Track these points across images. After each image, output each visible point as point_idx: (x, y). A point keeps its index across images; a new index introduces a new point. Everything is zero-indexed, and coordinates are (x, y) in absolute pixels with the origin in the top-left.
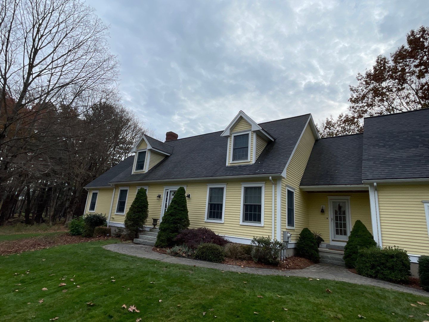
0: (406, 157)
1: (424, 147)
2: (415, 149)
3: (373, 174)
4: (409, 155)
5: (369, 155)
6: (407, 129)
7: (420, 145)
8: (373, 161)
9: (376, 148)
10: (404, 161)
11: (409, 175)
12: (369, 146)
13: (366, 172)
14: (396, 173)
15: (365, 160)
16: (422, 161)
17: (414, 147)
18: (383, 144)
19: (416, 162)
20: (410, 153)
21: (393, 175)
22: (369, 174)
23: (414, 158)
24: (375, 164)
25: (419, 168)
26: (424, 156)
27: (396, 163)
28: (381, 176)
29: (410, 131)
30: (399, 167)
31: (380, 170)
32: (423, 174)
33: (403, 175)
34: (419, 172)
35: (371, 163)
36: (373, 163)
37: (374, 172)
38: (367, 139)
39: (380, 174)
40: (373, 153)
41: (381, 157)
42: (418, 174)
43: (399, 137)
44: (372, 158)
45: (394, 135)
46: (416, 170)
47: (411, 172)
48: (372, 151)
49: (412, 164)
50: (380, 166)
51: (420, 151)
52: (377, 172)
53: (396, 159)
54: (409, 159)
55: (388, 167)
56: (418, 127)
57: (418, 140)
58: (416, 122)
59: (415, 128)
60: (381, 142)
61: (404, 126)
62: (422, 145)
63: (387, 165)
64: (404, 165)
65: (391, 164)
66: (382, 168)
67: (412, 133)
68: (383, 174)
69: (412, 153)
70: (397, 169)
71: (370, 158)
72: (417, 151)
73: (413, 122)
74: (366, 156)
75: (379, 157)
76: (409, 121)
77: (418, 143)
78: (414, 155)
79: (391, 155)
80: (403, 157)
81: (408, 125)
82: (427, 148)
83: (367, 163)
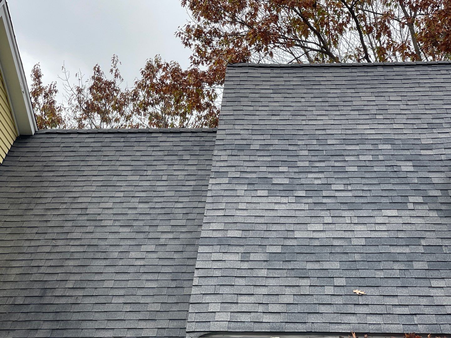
0: (363, 242)
1: (426, 207)
2: (395, 213)
3: (234, 308)
4: (373, 235)
5: (230, 220)
6: (373, 132)
7: (411, 199)
8: (242, 250)
9: (259, 193)
10: (357, 257)
11: (371, 319)
12: (235, 181)
13: (207, 299)
14: (322, 309)
15: (210, 242)
16: (416, 265)
17: (393, 204)
18: (287, 181)
19: (396, 266)
20: (378, 228)
21: (312, 318)
22: (217, 308)
23: (393, 250)
24: (245, 265)
25: (405, 291)
26: (423, 242)
27: (326, 265)
28: (266, 318)
29: (386, 141)
30: (337, 282)
31: (264, 291)
32: (416, 319)
33: (347, 319)
34: (406, 310)
35: (233, 259)
36: (238, 257)
37: (242, 299)
38: (229, 152)
39: (261, 309)
40: (245, 213)
41: (274, 235)
42: (404, 319)
43: (347, 158)
45: (328, 147)
46: (395, 301)
47: (378, 310)
48: (241, 206)
49: (381, 274)
50: (264, 273)
51: (413, 221)
52: (252, 299)
53: (328, 250)
54: (373, 249)
55: (294, 282)
56: (410, 126)
57: (408, 176)
58: (405, 107)
59: (400, 131)
60: (281, 169)
61: (367, 117)
62: (420, 200)
63: (293, 273)
64: (353, 274)
65: (310, 266)
66: (271, 282)
67: (389, 147)
68: (271, 308)
69: (383, 228)
70: (329, 290)
71: (230, 234)
72: (400, 221)
73: (394, 107)
74: (214, 226)
75: (267, 235)
76: (382, 98)
77: (408, 187)
78: (392, 235)
79: (310, 227)
80: (354, 242)
81: (378, 117)
82: (435, 214)
83: (215, 257)
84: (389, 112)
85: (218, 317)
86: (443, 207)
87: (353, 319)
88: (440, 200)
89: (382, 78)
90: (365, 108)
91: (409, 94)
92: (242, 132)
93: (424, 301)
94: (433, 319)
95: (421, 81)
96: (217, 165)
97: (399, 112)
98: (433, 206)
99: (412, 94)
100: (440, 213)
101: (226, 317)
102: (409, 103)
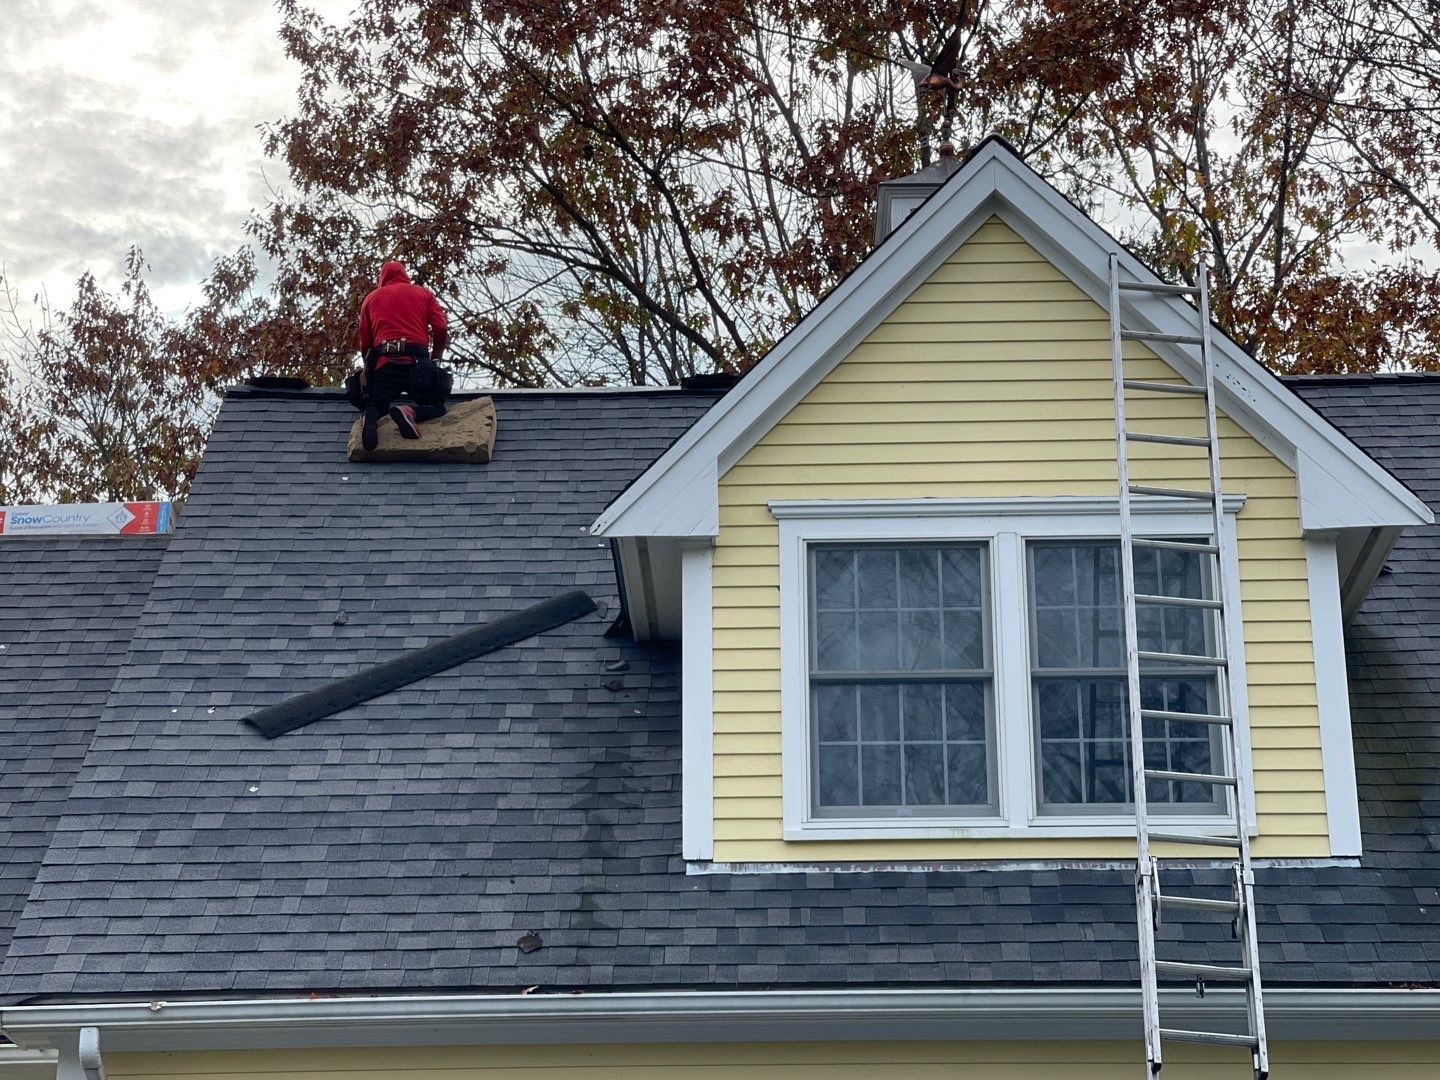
0: (386, 803)
1: (534, 727)
2: (466, 740)
3: (98, 945)
4: (412, 788)
5: (139, 759)
6: (486, 556)
7: (511, 711)
8: (144, 823)
9: (214, 699)
10: (366, 836)
11: (351, 961)
12: (172, 672)
13: (49, 928)
14: (266, 944)
15: (84, 807)
16: (473, 851)
17: (472, 722)
18: (276, 672)
19: (435, 853)
20: (426, 773)
21: (242, 963)
22: (63, 946)
23: (439, 819)
24: (144, 857)
25: (433, 905)
26: (502, 803)
27: (300, 854)
28: (155, 965)
29: (505, 578)
30: (311, 888)
31: (166, 909)
32: (434, 960)
33: (304, 962)
34: (422, 942)
35: (121, 843)
36: (131, 840)
37: (117, 927)
38: (176, 606)
39: (149, 945)
40: (174, 744)
41: (217, 790)
42: (412, 961)
43: (415, 619)
44: (146, 790)
45: (384, 594)
46: (408, 924)
47: (368, 942)
48: (169, 729)
49: (400, 870)
50: (175, 872)
51: (498, 757)
52: (137, 927)
53: (314, 821)
54: (402, 819)
55: (228, 889)
56: (566, 544)
57: (523, 659)
58: (570, 498)
59: (541, 556)
60: (273, 644)
61: (486, 521)
62: (526, 711)
63: (232, 872)
64: (348, 870)
65: (269, 855)
66: (183, 891)
67: (506, 591)
68: (169, 945)
69: (437, 773)
70: (290, 905)
71: (130, 790)
72: (474, 757)
73: (548, 497)
74: (102, 774)
75: (204, 791)
76: (530, 476)
77: (512, 684)
78: (449, 788)
79: (293, 774)
80: (370, 804)
81: (509, 521)
82: (545, 742)
83: (86, 840)
84: (534, 509)
85: (59, 965)
86: (567, 727)
87: (317, 962)
88: (567, 712)
89: (547, 425)
90: (490, 499)
91: (589, 466)
92: (216, 558)
93: (462, 923)
94: (464, 958)
95: (625, 434)
96: (145, 635)
97: (554, 509)
98: (548, 726)
99: (596, 466)
100: (556, 739)
101: (75, 964)
102: (583, 488)
